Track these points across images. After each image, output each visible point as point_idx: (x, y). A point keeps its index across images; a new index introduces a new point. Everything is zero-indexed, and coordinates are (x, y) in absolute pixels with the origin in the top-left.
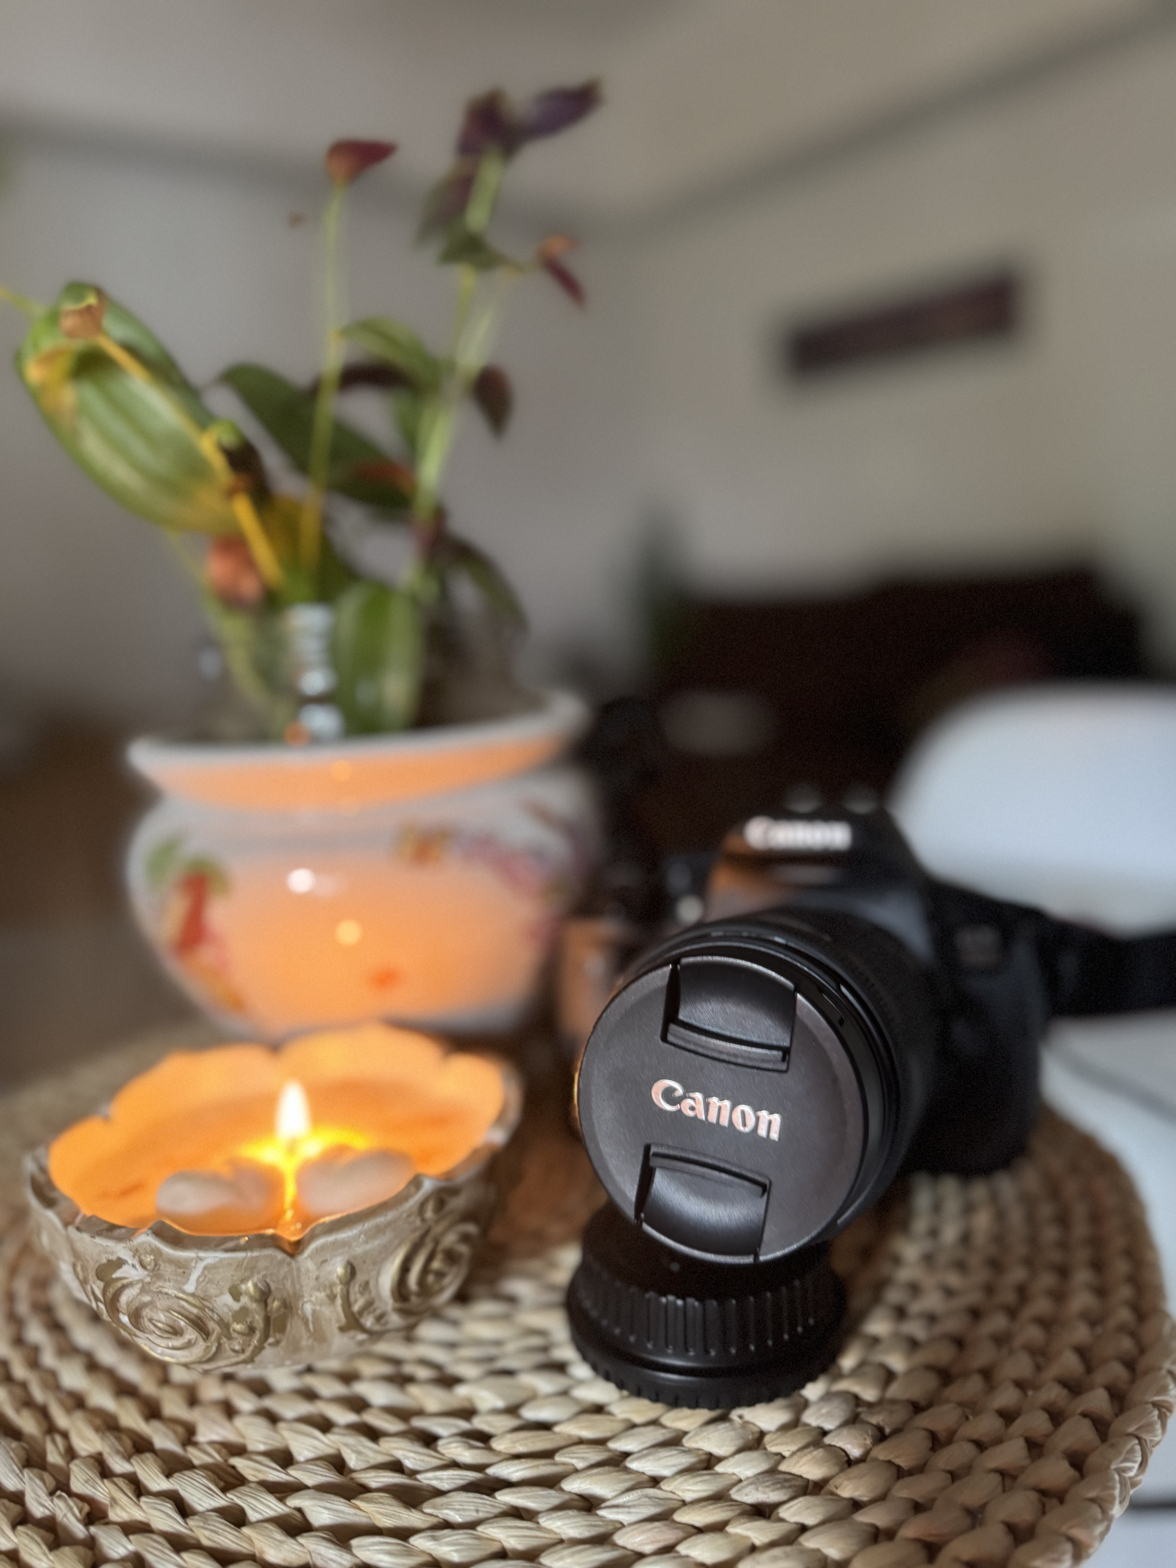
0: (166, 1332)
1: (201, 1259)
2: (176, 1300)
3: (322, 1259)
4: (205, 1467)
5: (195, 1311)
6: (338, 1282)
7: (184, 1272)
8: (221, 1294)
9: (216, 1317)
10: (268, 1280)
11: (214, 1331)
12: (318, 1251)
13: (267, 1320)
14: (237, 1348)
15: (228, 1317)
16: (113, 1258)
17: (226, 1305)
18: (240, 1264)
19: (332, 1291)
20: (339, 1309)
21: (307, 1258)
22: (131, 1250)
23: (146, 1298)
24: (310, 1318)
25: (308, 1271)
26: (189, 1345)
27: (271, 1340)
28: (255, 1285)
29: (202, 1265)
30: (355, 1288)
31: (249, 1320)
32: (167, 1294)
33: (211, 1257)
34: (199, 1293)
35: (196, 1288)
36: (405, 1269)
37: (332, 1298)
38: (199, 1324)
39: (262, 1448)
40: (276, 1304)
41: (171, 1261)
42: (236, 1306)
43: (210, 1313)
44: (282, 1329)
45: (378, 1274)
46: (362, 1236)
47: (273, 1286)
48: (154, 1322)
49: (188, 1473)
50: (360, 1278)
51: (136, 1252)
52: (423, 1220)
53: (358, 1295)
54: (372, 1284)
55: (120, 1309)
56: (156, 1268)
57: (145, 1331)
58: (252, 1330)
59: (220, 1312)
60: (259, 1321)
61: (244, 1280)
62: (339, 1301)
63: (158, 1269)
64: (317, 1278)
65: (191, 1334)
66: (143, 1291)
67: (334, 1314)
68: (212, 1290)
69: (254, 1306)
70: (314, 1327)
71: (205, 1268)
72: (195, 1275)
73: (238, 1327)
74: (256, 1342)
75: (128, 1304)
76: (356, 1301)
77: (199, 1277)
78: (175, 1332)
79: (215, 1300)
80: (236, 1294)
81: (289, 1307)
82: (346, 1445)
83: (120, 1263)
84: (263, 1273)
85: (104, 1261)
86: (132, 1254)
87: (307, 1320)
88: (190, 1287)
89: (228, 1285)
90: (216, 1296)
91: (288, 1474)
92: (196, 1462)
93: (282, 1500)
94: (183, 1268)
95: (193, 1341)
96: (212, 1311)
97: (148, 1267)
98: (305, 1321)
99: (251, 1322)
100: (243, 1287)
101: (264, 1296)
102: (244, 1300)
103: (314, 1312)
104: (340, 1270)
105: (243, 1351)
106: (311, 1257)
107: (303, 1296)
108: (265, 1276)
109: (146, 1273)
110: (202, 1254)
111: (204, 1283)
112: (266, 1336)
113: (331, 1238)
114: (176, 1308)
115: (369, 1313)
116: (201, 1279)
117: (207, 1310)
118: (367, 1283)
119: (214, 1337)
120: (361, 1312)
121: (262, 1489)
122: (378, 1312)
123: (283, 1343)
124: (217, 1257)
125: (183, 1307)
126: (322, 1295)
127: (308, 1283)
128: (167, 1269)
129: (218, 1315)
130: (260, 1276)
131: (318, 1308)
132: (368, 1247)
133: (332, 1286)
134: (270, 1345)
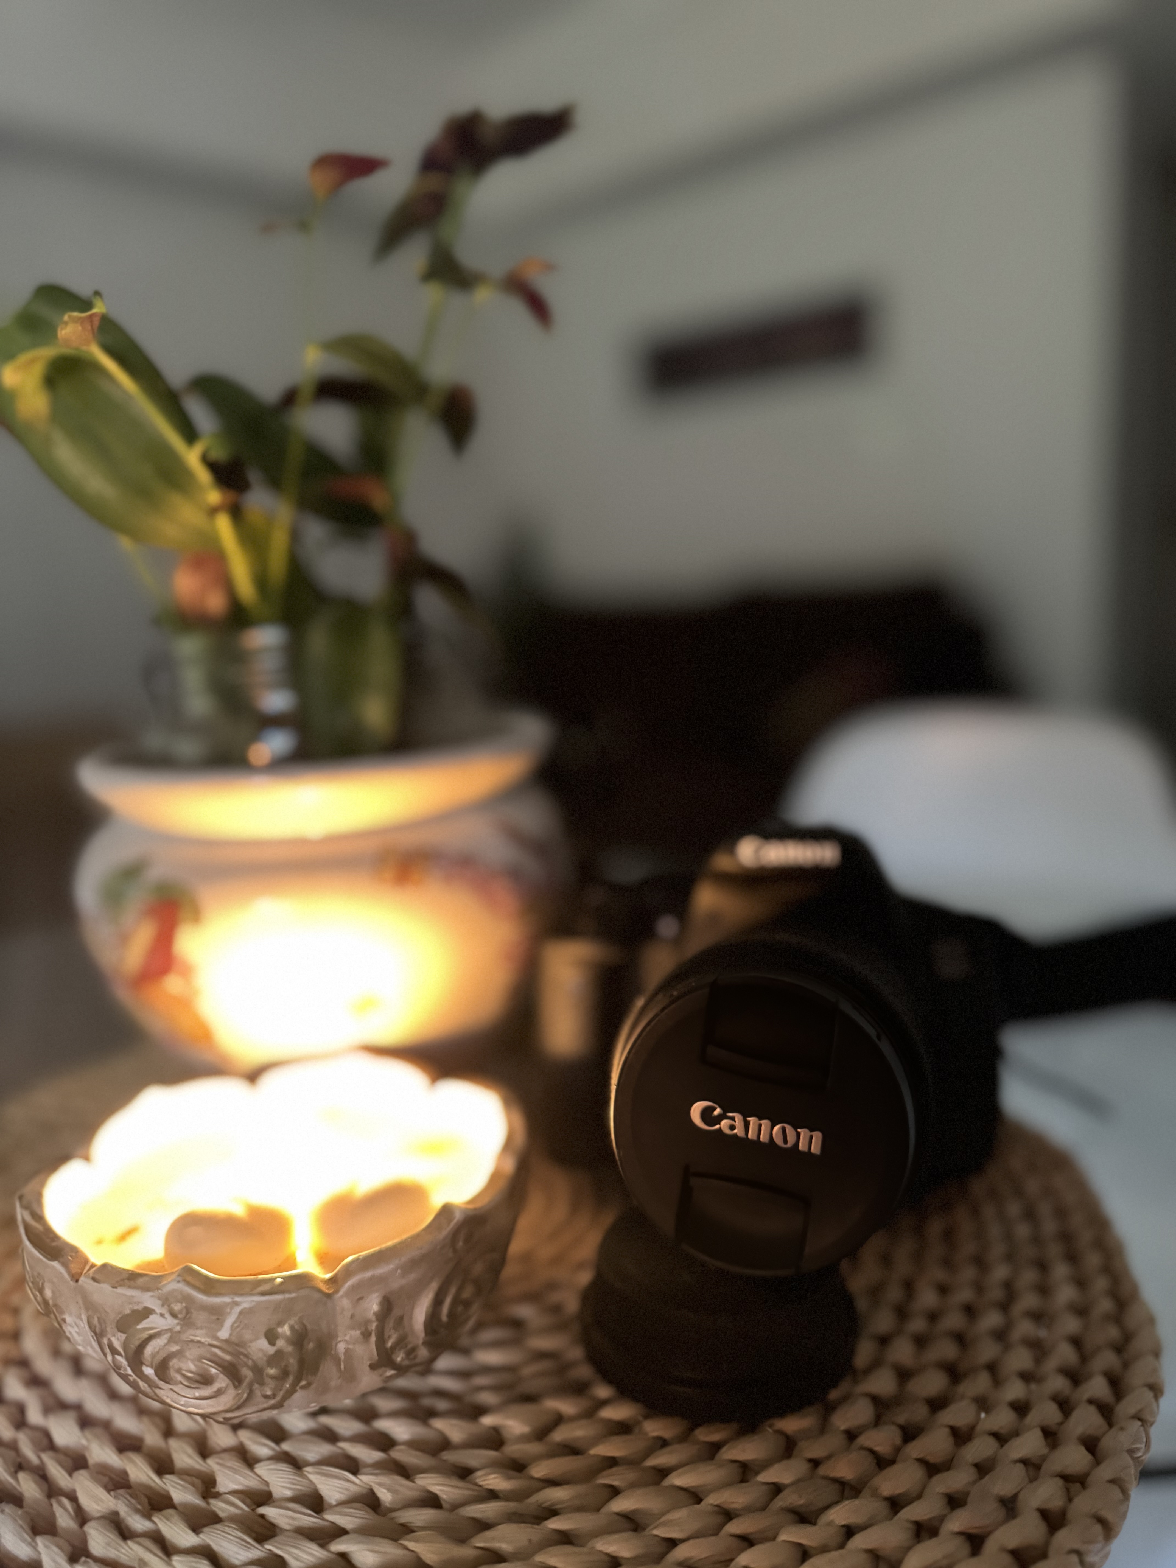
0: (198, 1382)
1: (237, 1304)
2: (209, 1347)
3: (358, 1297)
4: (233, 1519)
5: (228, 1357)
6: (374, 1318)
7: (218, 1319)
8: (257, 1338)
9: (250, 1363)
10: (305, 1322)
11: (246, 1377)
12: (354, 1288)
13: (302, 1362)
14: (269, 1393)
15: (262, 1362)
16: (140, 1307)
17: (261, 1350)
18: (277, 1306)
19: (366, 1329)
20: (373, 1346)
21: (342, 1297)
22: (159, 1298)
23: (175, 1348)
24: (342, 1357)
25: (343, 1309)
26: (219, 1393)
27: (303, 1383)
28: (292, 1328)
29: (237, 1310)
30: (390, 1323)
31: (283, 1364)
32: (199, 1342)
33: (246, 1302)
34: (234, 1339)
35: (231, 1335)
36: (438, 1302)
37: (366, 1335)
38: (232, 1372)
39: (289, 1493)
40: (311, 1345)
41: (205, 1308)
42: (271, 1350)
43: (245, 1360)
44: (314, 1370)
45: (413, 1309)
46: (399, 1271)
47: (309, 1327)
48: (184, 1372)
49: (218, 1526)
50: (396, 1312)
51: (166, 1301)
52: (455, 1251)
53: (392, 1331)
54: (406, 1319)
55: (144, 1361)
56: (188, 1317)
57: (171, 1382)
58: (285, 1373)
59: (255, 1358)
60: (293, 1362)
61: (280, 1324)
62: (373, 1338)
63: (190, 1318)
64: (352, 1316)
65: (222, 1381)
66: (170, 1341)
67: (367, 1351)
68: (247, 1335)
69: (289, 1349)
70: (345, 1368)
71: (241, 1313)
72: (229, 1322)
73: (272, 1371)
74: (288, 1386)
75: (153, 1356)
76: (389, 1337)
77: (234, 1323)
78: (205, 1380)
79: (250, 1346)
80: (271, 1337)
81: (324, 1347)
82: (380, 1484)
83: (147, 1312)
84: (300, 1315)
85: (128, 1311)
86: (160, 1302)
87: (340, 1359)
88: (224, 1334)
89: (264, 1329)
90: (251, 1341)
91: (323, 1519)
92: (222, 1515)
93: (323, 1546)
94: (217, 1314)
95: (223, 1389)
96: (246, 1356)
97: (180, 1316)
98: (338, 1361)
99: (286, 1366)
100: (280, 1330)
101: (299, 1339)
102: (281, 1343)
103: (347, 1351)
104: (375, 1307)
105: (274, 1396)
106: (347, 1294)
107: (337, 1336)
108: (301, 1318)
109: (176, 1321)
110: (237, 1299)
111: (238, 1329)
112: (298, 1379)
113: (368, 1274)
114: (208, 1356)
115: (400, 1350)
116: (236, 1325)
117: (242, 1357)
118: (401, 1318)
119: (245, 1384)
120: (393, 1348)
121: (300, 1537)
122: (410, 1346)
123: (313, 1386)
124: (253, 1301)
125: (215, 1355)
126: (357, 1333)
127: (343, 1321)
128: (200, 1317)
129: (253, 1360)
130: (296, 1318)
131: (351, 1347)
132: (403, 1282)
133: (367, 1322)
134: (302, 1388)
